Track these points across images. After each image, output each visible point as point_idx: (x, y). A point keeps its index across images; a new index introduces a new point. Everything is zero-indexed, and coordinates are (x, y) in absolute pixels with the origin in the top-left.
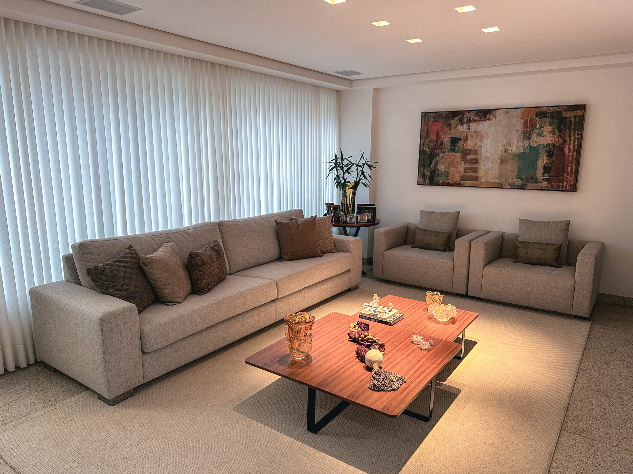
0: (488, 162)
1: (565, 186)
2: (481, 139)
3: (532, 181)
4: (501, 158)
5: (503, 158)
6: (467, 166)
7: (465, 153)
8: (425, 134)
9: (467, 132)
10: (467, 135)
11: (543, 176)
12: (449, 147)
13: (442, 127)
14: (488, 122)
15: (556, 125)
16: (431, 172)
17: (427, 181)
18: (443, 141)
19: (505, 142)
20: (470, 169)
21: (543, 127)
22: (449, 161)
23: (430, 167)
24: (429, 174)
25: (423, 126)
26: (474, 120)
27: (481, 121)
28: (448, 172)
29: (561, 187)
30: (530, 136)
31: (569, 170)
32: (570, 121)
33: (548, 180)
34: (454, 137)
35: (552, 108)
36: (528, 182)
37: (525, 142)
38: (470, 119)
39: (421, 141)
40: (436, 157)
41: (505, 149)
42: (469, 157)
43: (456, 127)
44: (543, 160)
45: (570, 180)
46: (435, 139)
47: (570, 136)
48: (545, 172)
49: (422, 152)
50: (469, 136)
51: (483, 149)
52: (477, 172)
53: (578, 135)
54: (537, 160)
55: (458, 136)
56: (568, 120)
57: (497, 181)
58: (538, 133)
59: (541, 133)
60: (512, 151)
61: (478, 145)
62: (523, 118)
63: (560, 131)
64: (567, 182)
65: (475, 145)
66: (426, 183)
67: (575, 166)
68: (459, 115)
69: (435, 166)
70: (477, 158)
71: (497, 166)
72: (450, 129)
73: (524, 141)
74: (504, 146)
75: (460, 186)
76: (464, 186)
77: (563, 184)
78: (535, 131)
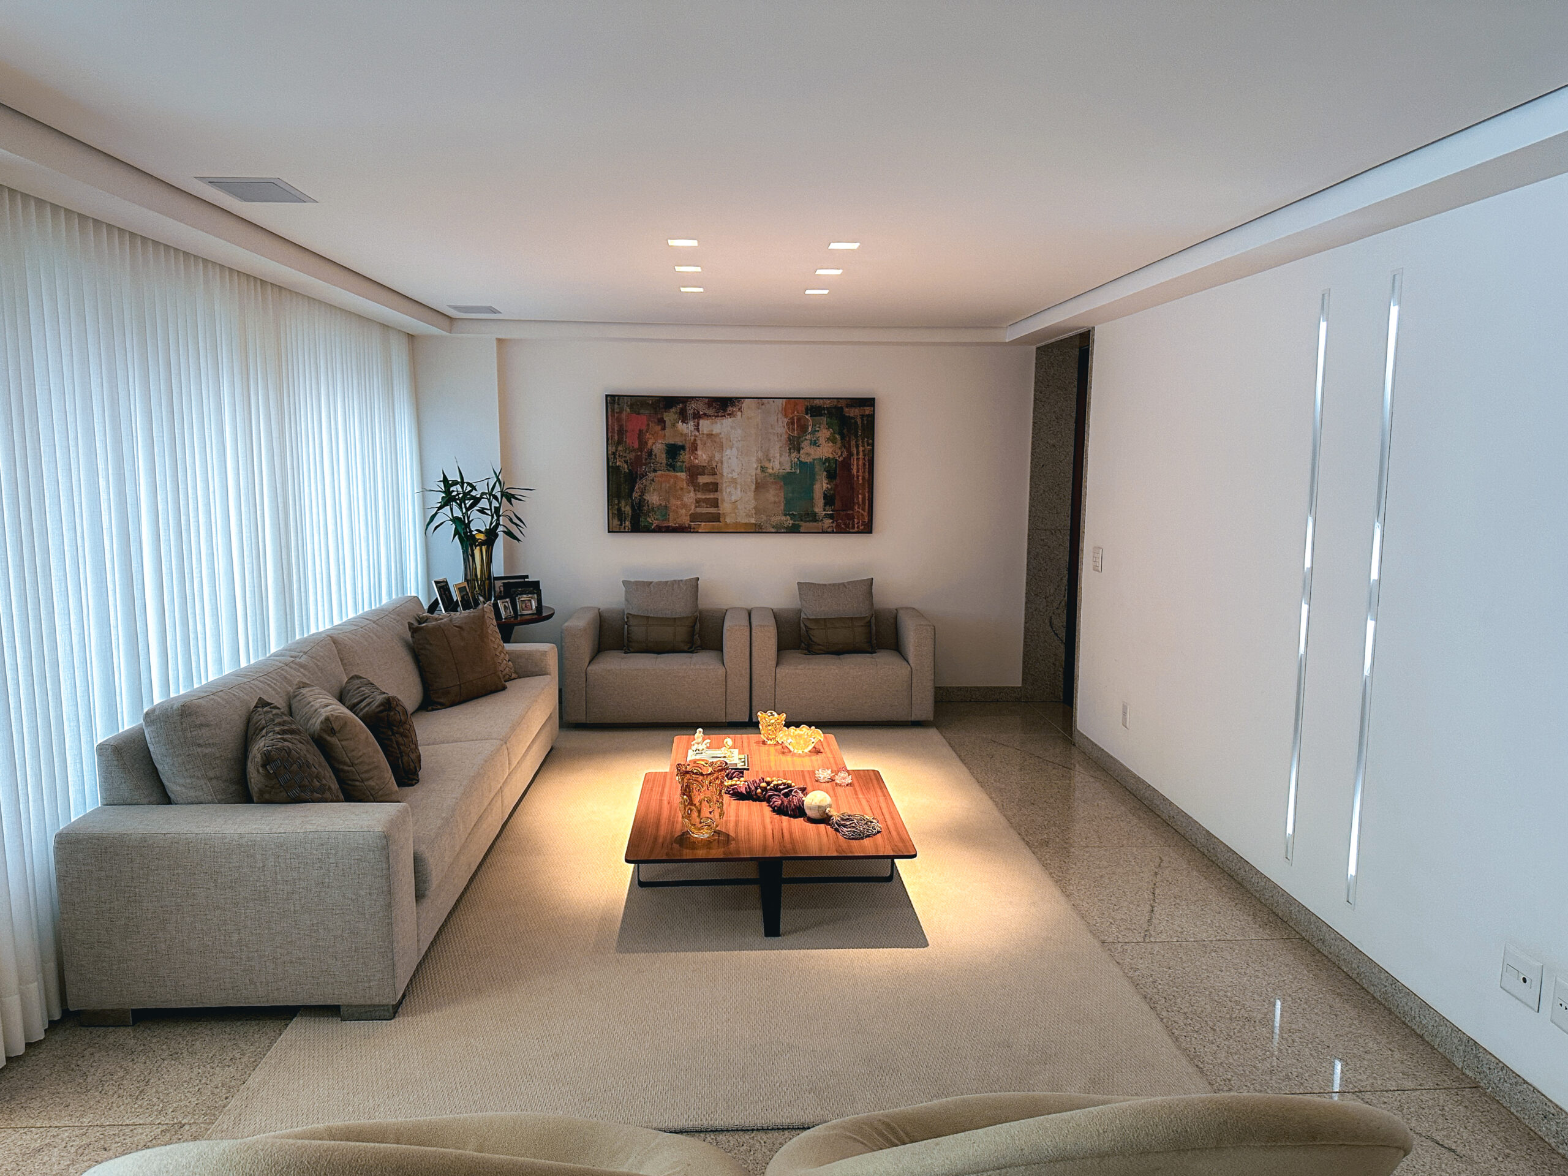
0: (736, 489)
1: (856, 526)
2: (721, 448)
3: (808, 519)
4: (756, 482)
5: (759, 481)
6: (700, 496)
7: (694, 472)
8: (616, 435)
9: (696, 436)
10: (695, 440)
11: (824, 510)
12: (664, 461)
13: (648, 425)
14: (730, 420)
15: (837, 428)
16: (633, 507)
17: (628, 523)
18: (652, 450)
19: (760, 454)
20: (706, 501)
21: (818, 431)
22: (666, 486)
23: (632, 499)
24: (630, 512)
25: (610, 420)
26: (705, 414)
27: (718, 416)
28: (666, 506)
29: (851, 526)
30: (799, 444)
31: (860, 500)
32: (856, 422)
33: (831, 517)
34: (673, 443)
35: (828, 401)
36: (802, 520)
37: (793, 455)
38: (699, 412)
39: (610, 448)
40: (641, 478)
41: (761, 467)
42: (702, 480)
43: (674, 425)
44: (821, 485)
45: (862, 515)
46: (636, 446)
47: (857, 447)
48: (825, 504)
49: (612, 471)
50: (699, 442)
51: (725, 465)
52: (718, 507)
53: (868, 444)
54: (812, 485)
55: (679, 441)
56: (853, 421)
57: (753, 521)
58: (811, 440)
59: (815, 441)
60: (773, 469)
61: (717, 459)
62: (786, 416)
63: (843, 438)
64: (858, 519)
65: (711, 459)
66: (625, 528)
67: (868, 492)
68: (678, 404)
69: (640, 496)
70: (715, 481)
71: (751, 494)
72: (664, 428)
73: (790, 452)
74: (759, 461)
75: (690, 532)
76: (698, 532)
77: (854, 521)
78: (807, 438)
